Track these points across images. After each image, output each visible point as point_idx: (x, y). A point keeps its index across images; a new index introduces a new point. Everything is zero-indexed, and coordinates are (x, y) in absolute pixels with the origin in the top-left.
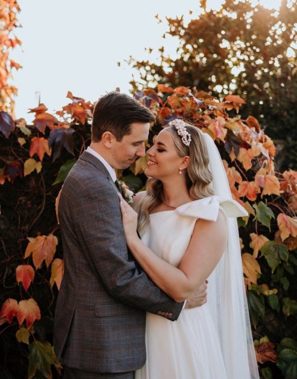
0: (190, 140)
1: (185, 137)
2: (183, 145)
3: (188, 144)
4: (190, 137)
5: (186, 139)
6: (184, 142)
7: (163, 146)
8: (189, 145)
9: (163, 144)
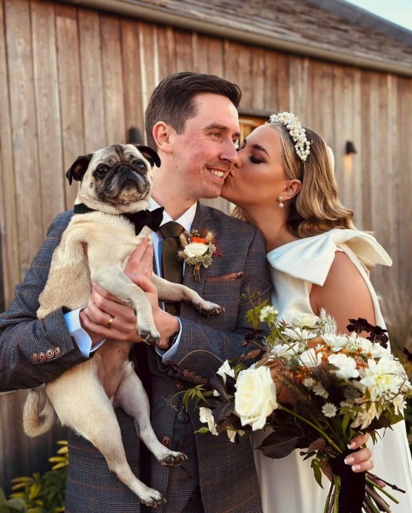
0: (308, 152)
1: (301, 145)
2: (297, 158)
3: (304, 158)
4: (308, 147)
5: (302, 149)
6: (298, 152)
7: (263, 153)
8: (305, 160)
9: (263, 150)
